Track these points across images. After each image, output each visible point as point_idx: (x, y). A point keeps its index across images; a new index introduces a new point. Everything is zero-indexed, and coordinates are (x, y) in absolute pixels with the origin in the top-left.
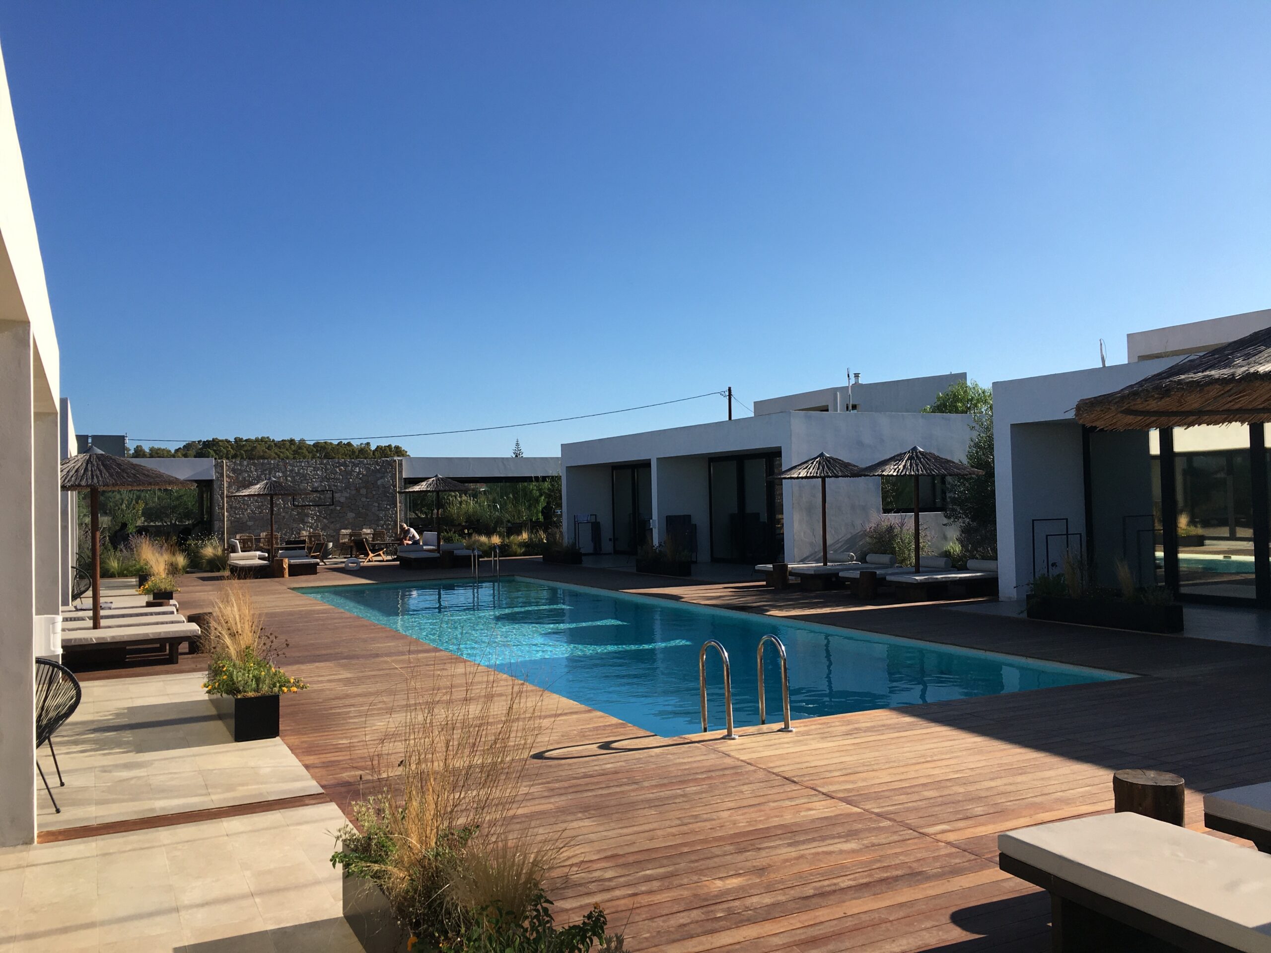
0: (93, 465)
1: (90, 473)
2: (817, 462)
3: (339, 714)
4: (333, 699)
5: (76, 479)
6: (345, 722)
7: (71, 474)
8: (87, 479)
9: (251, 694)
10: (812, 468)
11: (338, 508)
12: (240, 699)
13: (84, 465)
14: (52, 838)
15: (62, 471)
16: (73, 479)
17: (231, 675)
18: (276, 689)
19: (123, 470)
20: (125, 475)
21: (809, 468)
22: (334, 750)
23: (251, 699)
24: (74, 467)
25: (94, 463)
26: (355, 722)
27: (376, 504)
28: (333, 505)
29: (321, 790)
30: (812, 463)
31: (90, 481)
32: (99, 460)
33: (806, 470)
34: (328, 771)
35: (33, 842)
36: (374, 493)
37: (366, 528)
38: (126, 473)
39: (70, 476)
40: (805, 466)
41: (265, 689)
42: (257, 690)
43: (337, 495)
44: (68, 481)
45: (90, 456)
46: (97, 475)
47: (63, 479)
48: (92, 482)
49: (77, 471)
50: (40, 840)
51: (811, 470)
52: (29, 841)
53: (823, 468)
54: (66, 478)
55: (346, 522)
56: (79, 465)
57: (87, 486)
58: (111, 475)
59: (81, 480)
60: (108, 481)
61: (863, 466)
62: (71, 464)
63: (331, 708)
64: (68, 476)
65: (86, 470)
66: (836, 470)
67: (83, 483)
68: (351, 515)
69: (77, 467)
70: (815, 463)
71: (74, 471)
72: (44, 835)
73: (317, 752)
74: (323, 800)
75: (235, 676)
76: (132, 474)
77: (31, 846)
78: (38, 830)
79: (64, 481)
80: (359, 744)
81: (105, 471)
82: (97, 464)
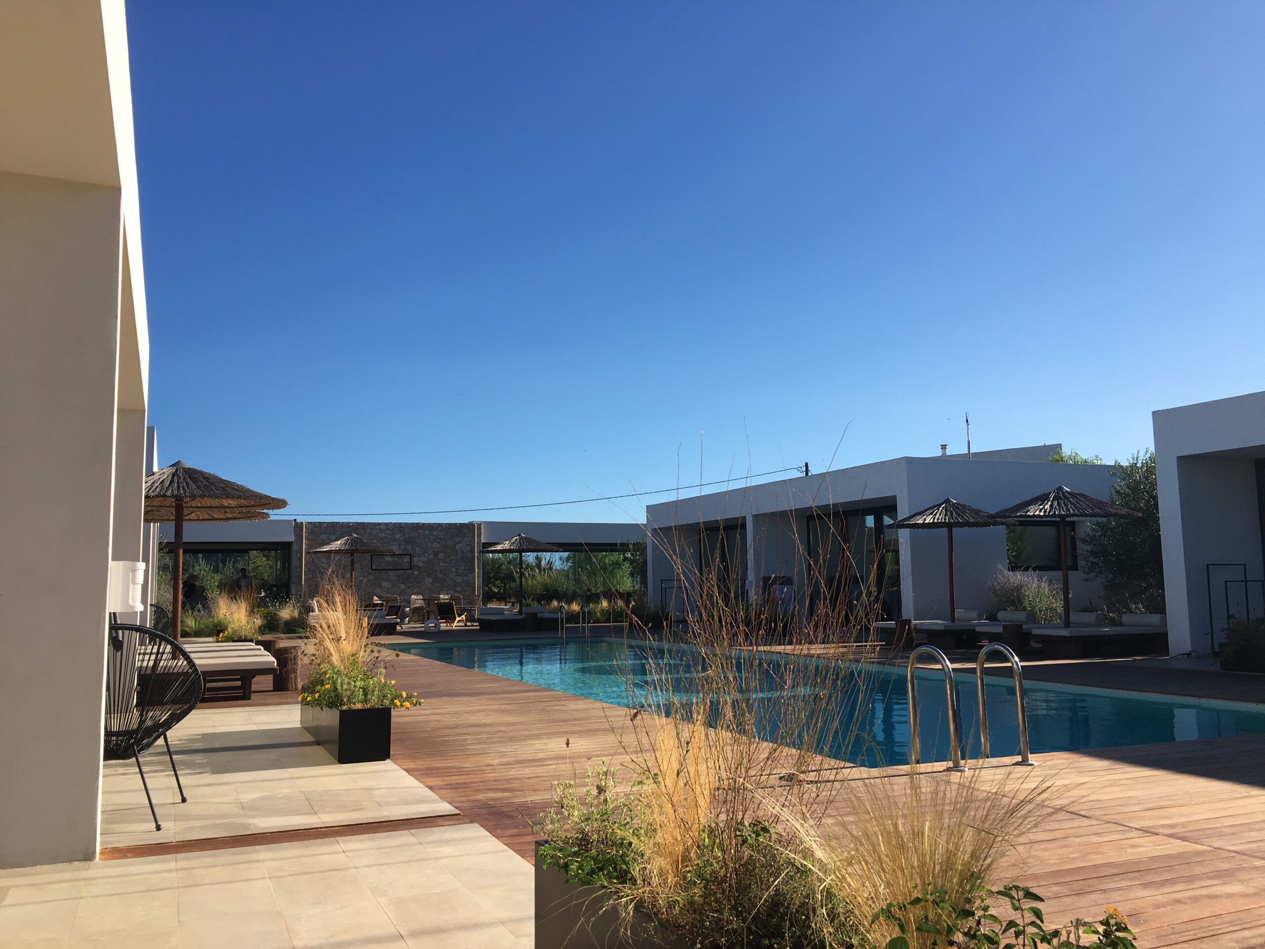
0: (179, 478)
1: (176, 485)
2: (943, 508)
3: (454, 741)
4: (443, 728)
5: (161, 490)
6: (463, 748)
7: (156, 485)
8: (172, 490)
9: (359, 706)
10: (938, 515)
11: (416, 573)
12: (345, 711)
13: (170, 477)
14: (118, 855)
15: (146, 482)
16: (158, 490)
17: (334, 683)
18: (387, 702)
19: (211, 484)
20: (213, 488)
21: (936, 514)
22: (459, 773)
23: (358, 710)
24: (159, 479)
25: (181, 475)
26: (475, 749)
27: (454, 570)
28: (410, 569)
29: (457, 812)
30: (938, 509)
31: (176, 492)
32: (186, 474)
33: (932, 516)
34: (458, 792)
35: (95, 858)
36: (452, 557)
37: (443, 594)
38: (215, 486)
39: (154, 487)
40: (930, 512)
41: (374, 701)
42: (366, 701)
43: (415, 560)
44: (153, 491)
45: (177, 470)
46: (183, 487)
47: (147, 490)
48: (178, 493)
49: (162, 482)
50: (104, 857)
51: (937, 516)
52: (89, 856)
53: (952, 513)
54: (150, 489)
55: (424, 587)
56: (165, 477)
57: (173, 496)
58: (198, 487)
59: (166, 491)
60: (195, 492)
61: (993, 511)
62: (156, 477)
63: (444, 736)
64: (153, 487)
65: (172, 481)
66: (966, 516)
67: (169, 493)
68: (428, 580)
69: (162, 479)
70: (941, 509)
71: (159, 483)
72: (109, 851)
73: (439, 775)
74: (461, 822)
75: (339, 684)
76: (221, 487)
77: (91, 863)
78: (101, 846)
79: (148, 491)
80: (487, 768)
81: (192, 483)
82: (184, 477)
